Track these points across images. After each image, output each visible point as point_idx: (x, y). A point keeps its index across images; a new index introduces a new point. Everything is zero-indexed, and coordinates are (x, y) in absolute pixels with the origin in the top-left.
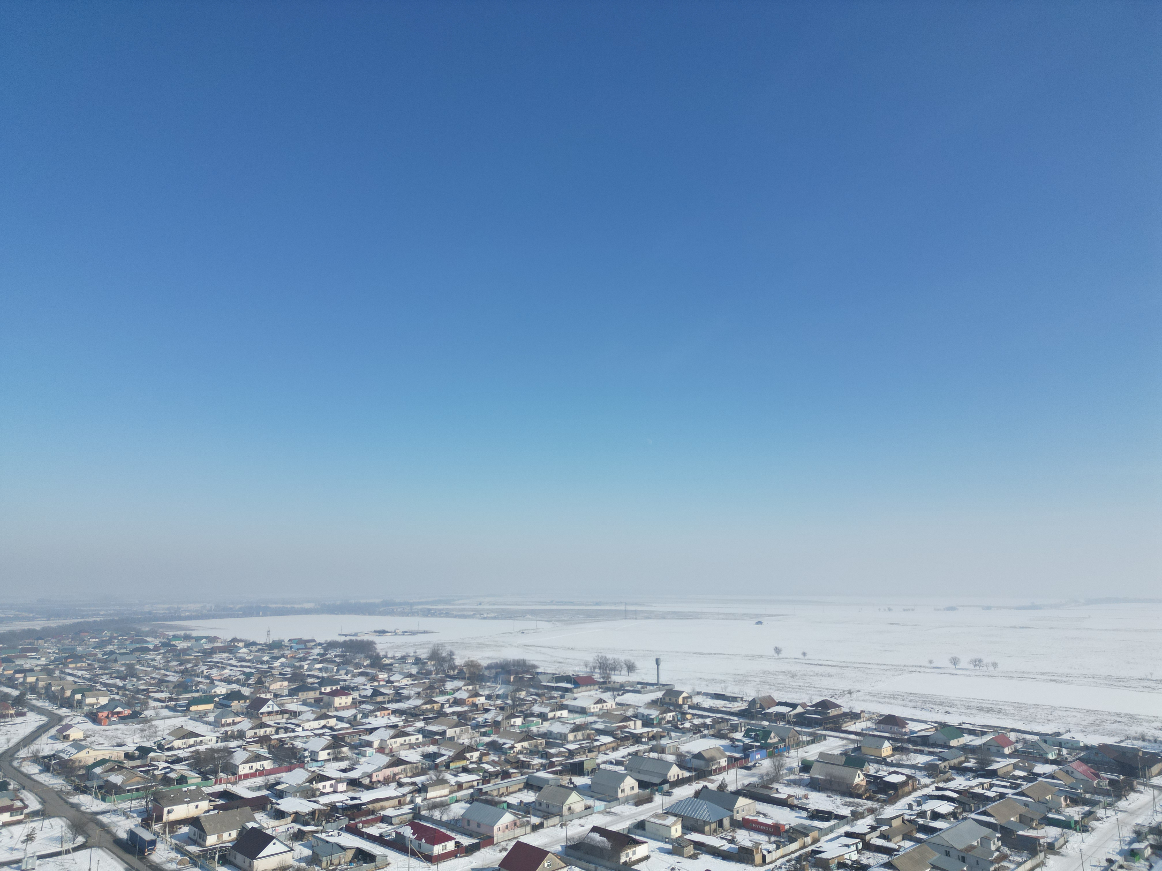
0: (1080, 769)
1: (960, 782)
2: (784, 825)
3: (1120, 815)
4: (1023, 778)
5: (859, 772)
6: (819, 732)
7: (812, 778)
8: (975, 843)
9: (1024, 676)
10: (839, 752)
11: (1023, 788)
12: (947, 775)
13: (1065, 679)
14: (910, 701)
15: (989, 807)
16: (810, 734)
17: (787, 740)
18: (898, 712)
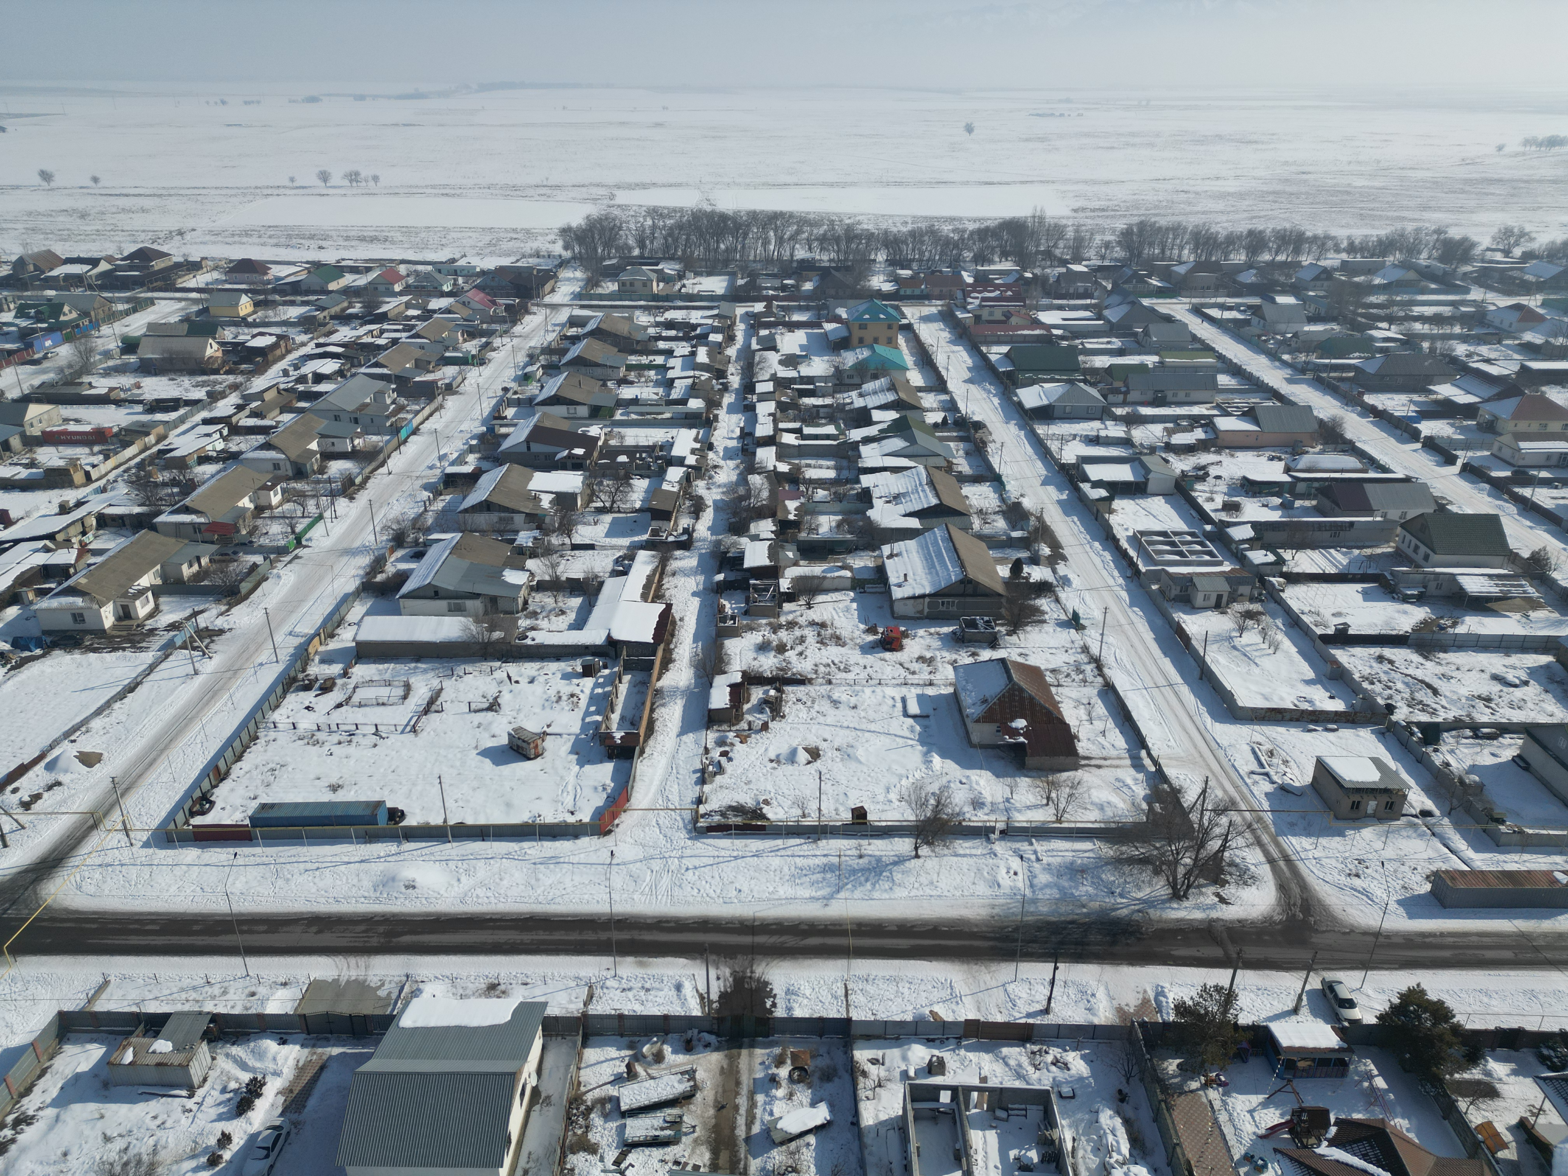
0: (476, 298)
1: (345, 333)
2: (111, 428)
3: (515, 341)
4: (417, 318)
5: (211, 341)
6: (142, 295)
7: (141, 360)
8: (368, 400)
9: (411, 191)
10: (177, 319)
11: (418, 328)
12: (328, 328)
13: (458, 192)
14: (270, 237)
15: (381, 357)
16: (128, 300)
17: (93, 313)
18: (255, 253)
